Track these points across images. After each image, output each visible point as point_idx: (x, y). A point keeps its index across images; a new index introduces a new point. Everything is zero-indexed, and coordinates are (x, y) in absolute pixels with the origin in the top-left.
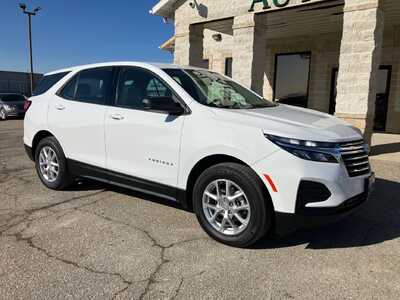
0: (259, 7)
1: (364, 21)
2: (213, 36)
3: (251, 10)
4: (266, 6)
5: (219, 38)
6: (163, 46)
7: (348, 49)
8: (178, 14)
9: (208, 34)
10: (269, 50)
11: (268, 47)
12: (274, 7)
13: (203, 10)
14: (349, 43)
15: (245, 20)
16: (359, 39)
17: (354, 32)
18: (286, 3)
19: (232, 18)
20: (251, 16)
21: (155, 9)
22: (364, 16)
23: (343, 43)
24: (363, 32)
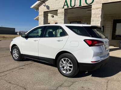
0: (66, 7)
1: (98, 12)
2: (51, 16)
3: (63, 8)
4: (68, 7)
5: (53, 17)
6: (35, 18)
7: (93, 21)
8: (40, 8)
9: (50, 15)
10: (68, 21)
11: (68, 20)
12: (70, 7)
13: (48, 7)
14: (93, 19)
15: (61, 11)
16: (96, 18)
17: (95, 16)
18: (74, 6)
19: (57, 10)
20: (63, 10)
21: (32, 7)
22: (98, 11)
23: (92, 19)
24: (98, 16)
